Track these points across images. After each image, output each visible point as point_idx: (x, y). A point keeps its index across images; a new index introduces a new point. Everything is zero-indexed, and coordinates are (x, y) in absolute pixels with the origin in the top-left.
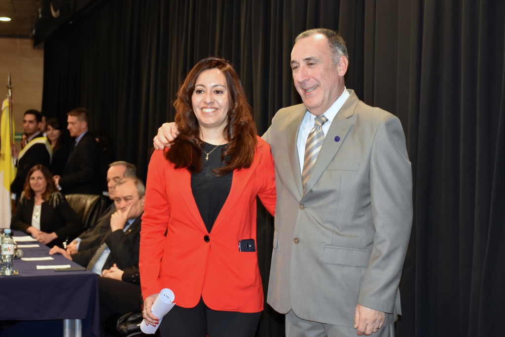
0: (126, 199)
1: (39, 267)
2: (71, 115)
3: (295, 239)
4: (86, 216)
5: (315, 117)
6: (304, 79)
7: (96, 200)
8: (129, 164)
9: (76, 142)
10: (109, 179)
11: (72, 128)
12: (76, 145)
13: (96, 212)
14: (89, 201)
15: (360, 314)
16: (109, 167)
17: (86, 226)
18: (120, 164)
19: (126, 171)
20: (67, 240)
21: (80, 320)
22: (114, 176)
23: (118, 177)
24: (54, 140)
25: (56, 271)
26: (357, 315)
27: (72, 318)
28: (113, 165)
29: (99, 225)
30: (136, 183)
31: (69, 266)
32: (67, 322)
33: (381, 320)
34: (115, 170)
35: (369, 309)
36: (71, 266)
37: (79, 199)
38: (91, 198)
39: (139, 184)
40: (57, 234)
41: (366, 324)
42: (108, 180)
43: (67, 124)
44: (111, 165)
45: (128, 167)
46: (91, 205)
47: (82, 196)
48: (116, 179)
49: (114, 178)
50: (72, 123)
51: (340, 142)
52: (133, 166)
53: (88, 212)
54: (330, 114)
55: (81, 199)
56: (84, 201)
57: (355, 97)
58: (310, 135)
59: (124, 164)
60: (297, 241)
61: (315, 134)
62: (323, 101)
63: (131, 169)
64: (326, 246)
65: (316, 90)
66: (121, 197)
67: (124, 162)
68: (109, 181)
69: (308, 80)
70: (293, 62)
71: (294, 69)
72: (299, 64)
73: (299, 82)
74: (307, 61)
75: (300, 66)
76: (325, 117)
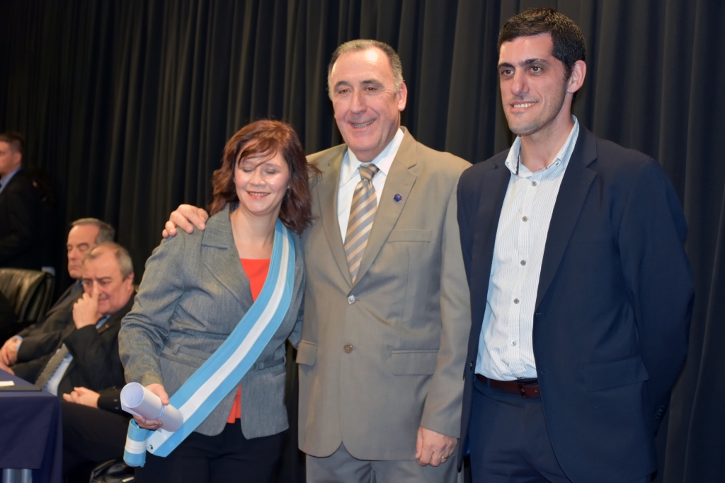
0: (101, 281)
3: (345, 347)
4: (23, 303)
6: (360, 109)
7: (39, 279)
8: (103, 223)
9: (1, 185)
10: (71, 246)
12: (2, 189)
13: (39, 298)
14: (27, 279)
15: (423, 438)
16: (71, 227)
18: (90, 223)
19: (98, 235)
21: (30, 471)
22: (80, 241)
26: (420, 440)
27: (18, 468)
28: (79, 224)
30: (118, 255)
31: (11, 383)
32: (9, 473)
33: (451, 447)
34: (81, 232)
35: (435, 434)
36: (14, 382)
37: (12, 276)
38: (30, 277)
39: (122, 257)
41: (431, 452)
42: (69, 248)
44: (74, 223)
45: (102, 227)
46: (31, 287)
49: (79, 246)
51: (403, 202)
52: (109, 226)
53: (25, 298)
54: (385, 162)
55: (14, 276)
56: (19, 281)
58: (357, 193)
59: (96, 223)
60: (348, 348)
61: (363, 192)
63: (106, 232)
64: (393, 352)
65: (371, 125)
66: (93, 278)
67: (96, 220)
68: (71, 250)
69: (364, 111)
70: (340, 83)
71: (340, 92)
72: (352, 87)
73: (353, 113)
74: (365, 85)
75: (353, 90)
76: (374, 165)
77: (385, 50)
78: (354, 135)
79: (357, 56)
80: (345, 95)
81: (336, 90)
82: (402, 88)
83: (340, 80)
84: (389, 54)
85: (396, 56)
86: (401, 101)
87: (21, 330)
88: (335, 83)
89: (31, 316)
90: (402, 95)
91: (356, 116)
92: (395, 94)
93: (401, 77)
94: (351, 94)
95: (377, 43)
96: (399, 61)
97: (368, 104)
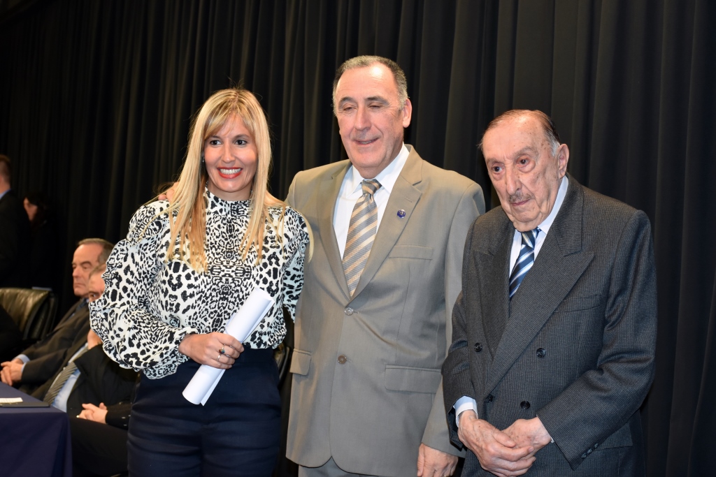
3: (340, 357)
4: (27, 321)
6: (365, 126)
7: (43, 297)
8: (108, 243)
10: (75, 264)
13: (43, 316)
14: (30, 298)
15: (425, 457)
16: (77, 246)
17: (25, 338)
18: (95, 242)
19: (101, 254)
22: (83, 260)
23: (88, 262)
26: (421, 458)
28: (83, 243)
29: (58, 335)
33: (453, 465)
34: (86, 251)
35: (438, 452)
37: (16, 295)
38: (34, 296)
41: (433, 471)
42: (74, 266)
44: (80, 242)
45: (106, 247)
46: (35, 306)
47: (21, 291)
48: (86, 265)
49: (82, 264)
51: (405, 218)
53: (29, 316)
54: (388, 178)
55: (18, 296)
56: (23, 300)
59: (100, 243)
60: (343, 359)
64: (388, 366)
65: (375, 143)
67: (101, 240)
68: (75, 268)
69: (368, 128)
70: (345, 99)
71: (345, 110)
72: (357, 103)
73: (358, 130)
74: (370, 102)
75: (358, 107)
76: (377, 181)
77: (390, 66)
78: (359, 151)
79: (362, 72)
80: (350, 111)
81: (340, 106)
82: (407, 104)
83: (345, 96)
84: (394, 70)
85: (401, 72)
86: (406, 117)
87: (25, 348)
88: (340, 99)
89: (35, 334)
90: (407, 111)
91: (361, 133)
92: (400, 111)
93: (405, 93)
94: (356, 110)
95: (382, 58)
96: (404, 77)
97: (372, 121)
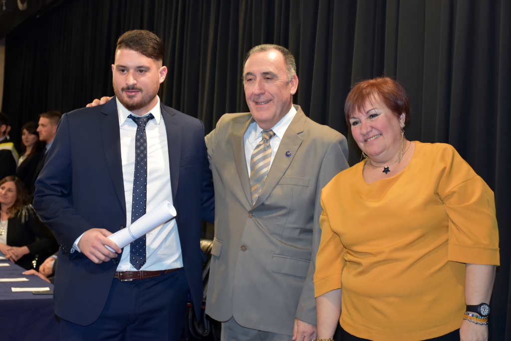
1: (14, 289)
2: (43, 117)
3: (242, 247)
5: (262, 130)
9: (46, 149)
11: (41, 131)
12: (46, 152)
15: (298, 327)
20: (37, 259)
24: (29, 146)
25: (34, 294)
26: (296, 328)
35: (306, 324)
40: (29, 248)
41: (303, 336)
43: (37, 126)
50: (43, 125)
51: (291, 157)
57: (302, 113)
60: (244, 248)
62: (274, 116)
64: (274, 256)
65: (268, 104)
69: (263, 94)
70: (248, 74)
73: (255, 95)
74: (265, 75)
75: (256, 79)
76: (272, 131)
77: (282, 52)
80: (251, 82)
81: (246, 78)
84: (285, 54)
86: (293, 88)
88: (245, 74)
91: (257, 97)
92: (288, 83)
93: (294, 71)
94: (255, 82)
95: (277, 46)
97: (266, 89)
